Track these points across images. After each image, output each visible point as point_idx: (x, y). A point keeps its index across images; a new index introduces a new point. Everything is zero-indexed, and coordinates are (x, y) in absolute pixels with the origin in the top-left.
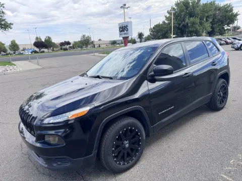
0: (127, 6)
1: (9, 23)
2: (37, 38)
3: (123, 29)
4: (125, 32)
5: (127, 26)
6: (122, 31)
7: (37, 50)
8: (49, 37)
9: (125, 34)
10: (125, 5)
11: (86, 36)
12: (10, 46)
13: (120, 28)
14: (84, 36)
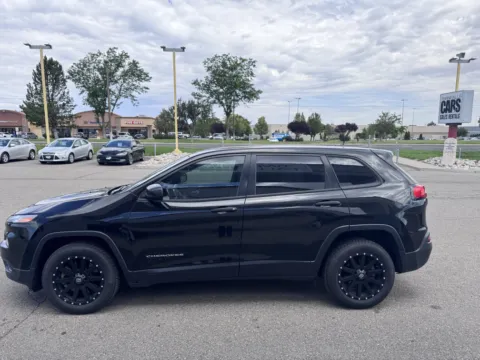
0: (466, 58)
1: (257, 89)
2: (298, 116)
3: (450, 106)
4: (454, 112)
5: (459, 100)
6: (445, 111)
7: (293, 135)
8: (317, 115)
9: (451, 117)
10: (463, 55)
11: (390, 115)
12: (256, 126)
13: (443, 103)
14: (385, 115)
